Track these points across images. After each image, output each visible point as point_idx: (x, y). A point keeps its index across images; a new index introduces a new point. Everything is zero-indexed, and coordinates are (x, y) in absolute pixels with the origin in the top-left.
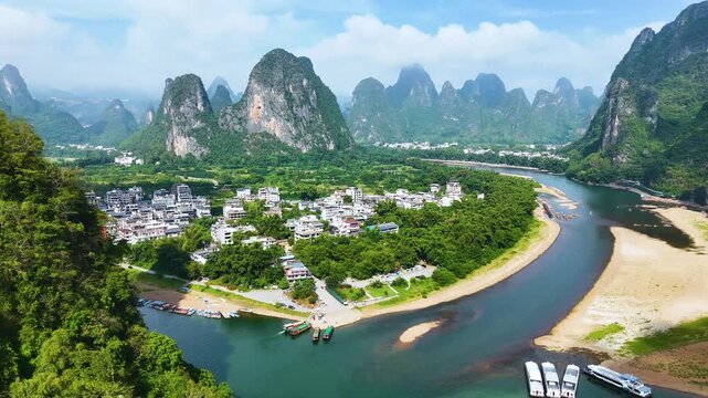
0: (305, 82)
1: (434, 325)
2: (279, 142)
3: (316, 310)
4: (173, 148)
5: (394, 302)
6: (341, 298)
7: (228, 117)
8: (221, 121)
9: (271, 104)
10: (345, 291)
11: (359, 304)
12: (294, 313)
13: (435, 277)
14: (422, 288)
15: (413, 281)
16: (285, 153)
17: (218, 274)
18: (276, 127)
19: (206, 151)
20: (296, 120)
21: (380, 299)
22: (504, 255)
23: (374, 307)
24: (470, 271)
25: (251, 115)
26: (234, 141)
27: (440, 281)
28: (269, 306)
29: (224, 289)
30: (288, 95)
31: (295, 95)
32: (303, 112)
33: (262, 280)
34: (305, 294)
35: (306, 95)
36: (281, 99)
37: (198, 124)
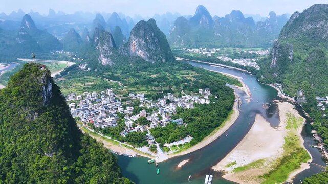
0: (153, 35)
1: (187, 161)
3: (157, 155)
4: (101, 62)
5: (178, 152)
6: (164, 151)
7: (123, 50)
8: (120, 52)
9: (139, 44)
10: (165, 148)
11: (169, 153)
12: (151, 156)
13: (191, 142)
14: (186, 146)
15: (184, 144)
16: (145, 64)
18: (141, 53)
19: (114, 64)
20: (149, 50)
21: (174, 151)
22: (215, 131)
23: (172, 154)
24: (202, 139)
25: (132, 49)
26: (126, 59)
27: (193, 144)
28: (144, 154)
29: (131, 146)
30: (146, 40)
31: (149, 40)
32: (152, 47)
33: (141, 144)
34: (153, 149)
35: (153, 39)
36: (143, 42)
37: (110, 53)
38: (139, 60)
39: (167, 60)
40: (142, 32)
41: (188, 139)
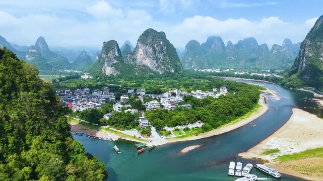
0: (161, 43)
1: (197, 146)
2: (150, 69)
3: (150, 138)
4: (105, 72)
5: (183, 137)
6: (161, 134)
7: (128, 59)
8: (125, 60)
9: (146, 52)
10: (163, 132)
11: (168, 137)
12: (141, 140)
13: (203, 127)
14: (196, 132)
15: (193, 129)
16: (152, 74)
17: (113, 124)
18: (148, 63)
19: (119, 73)
20: (157, 59)
21: (177, 135)
22: (238, 119)
23: (174, 138)
24: (219, 126)
25: (138, 57)
26: (131, 68)
27: (205, 129)
28: (131, 137)
29: (115, 130)
30: (154, 48)
31: (157, 49)
32: (161, 56)
33: (130, 127)
34: (147, 133)
35: (162, 48)
36: (151, 50)
37: (115, 62)
38: (145, 69)
39: (176, 71)
40: (150, 40)
41: (199, 125)
